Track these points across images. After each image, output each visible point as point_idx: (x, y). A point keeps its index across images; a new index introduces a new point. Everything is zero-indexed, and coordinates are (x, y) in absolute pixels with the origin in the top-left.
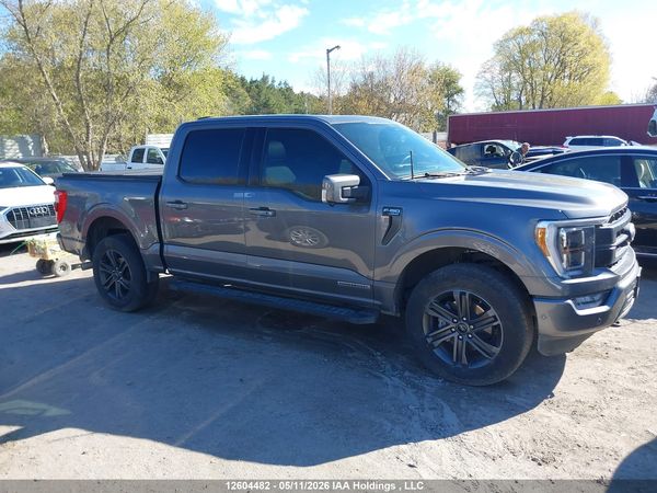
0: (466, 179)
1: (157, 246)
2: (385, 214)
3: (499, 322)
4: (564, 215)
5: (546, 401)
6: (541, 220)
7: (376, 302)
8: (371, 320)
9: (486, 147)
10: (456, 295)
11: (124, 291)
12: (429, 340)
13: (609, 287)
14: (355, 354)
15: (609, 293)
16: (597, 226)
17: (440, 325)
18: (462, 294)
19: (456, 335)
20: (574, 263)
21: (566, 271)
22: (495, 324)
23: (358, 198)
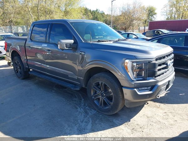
0: (113, 43)
1: (26, 60)
2: (81, 54)
3: (112, 94)
4: (135, 58)
5: (126, 123)
6: (126, 59)
7: (79, 83)
8: (78, 89)
9: (156, 31)
10: (100, 83)
11: (20, 73)
12: (93, 97)
13: (153, 85)
14: (76, 99)
15: (153, 87)
16: (149, 62)
17: (97, 93)
18: (102, 83)
19: (101, 96)
20: (139, 75)
21: (135, 78)
22: (111, 94)
23: (73, 48)
